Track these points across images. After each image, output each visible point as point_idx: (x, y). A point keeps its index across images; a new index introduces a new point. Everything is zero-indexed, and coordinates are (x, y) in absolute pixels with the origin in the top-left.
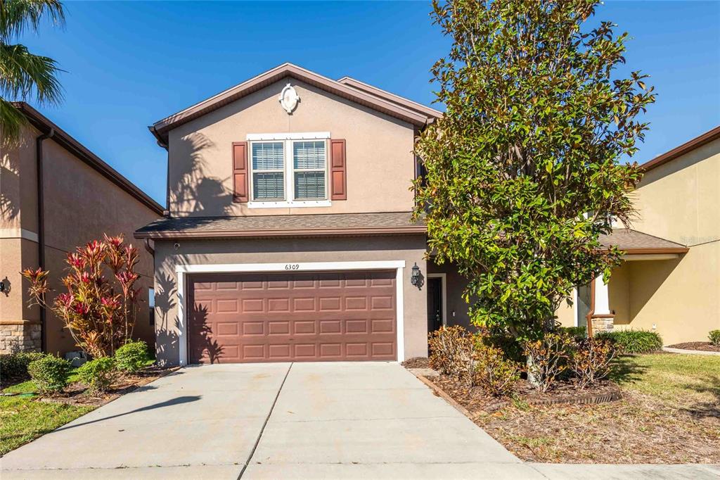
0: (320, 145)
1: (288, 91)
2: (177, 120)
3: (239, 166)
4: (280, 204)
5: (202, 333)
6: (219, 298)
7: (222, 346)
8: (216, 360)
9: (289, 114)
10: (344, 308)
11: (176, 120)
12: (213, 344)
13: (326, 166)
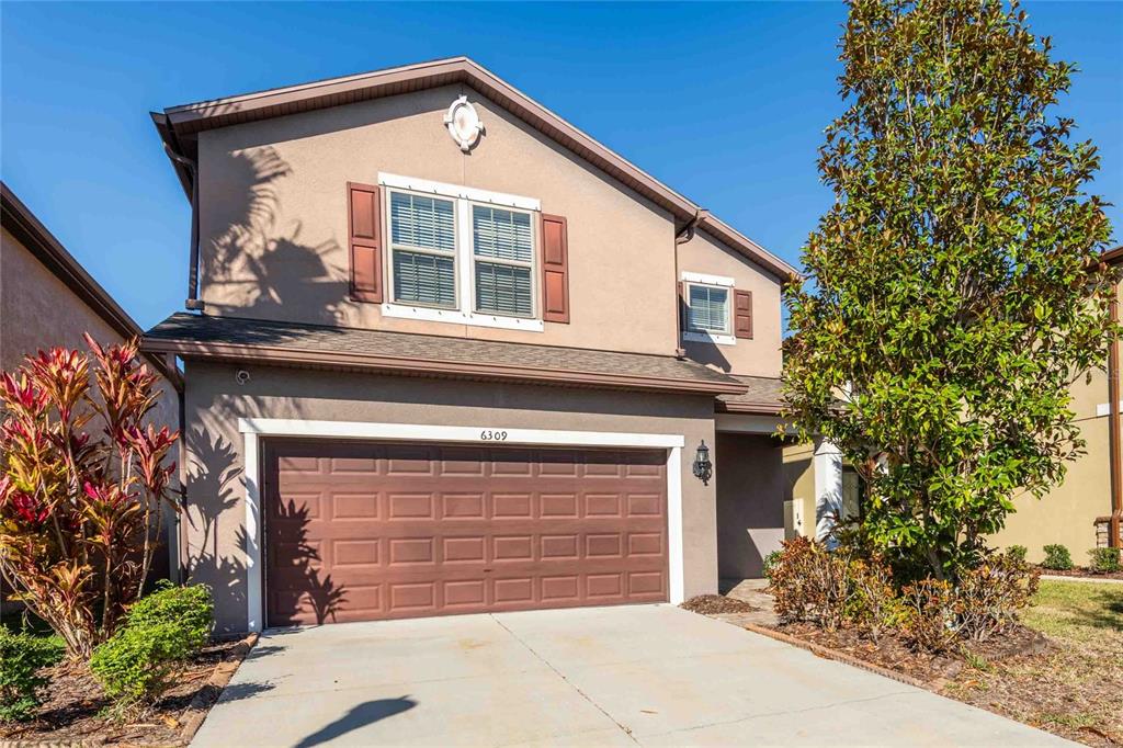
0: (522, 220)
1: (461, 109)
2: (219, 112)
3: (363, 232)
4: (448, 316)
5: (296, 562)
6: (336, 490)
7: (343, 587)
8: (330, 616)
9: (464, 152)
10: (582, 514)
11: (216, 114)
12: (322, 583)
13: (533, 260)
